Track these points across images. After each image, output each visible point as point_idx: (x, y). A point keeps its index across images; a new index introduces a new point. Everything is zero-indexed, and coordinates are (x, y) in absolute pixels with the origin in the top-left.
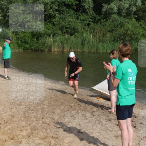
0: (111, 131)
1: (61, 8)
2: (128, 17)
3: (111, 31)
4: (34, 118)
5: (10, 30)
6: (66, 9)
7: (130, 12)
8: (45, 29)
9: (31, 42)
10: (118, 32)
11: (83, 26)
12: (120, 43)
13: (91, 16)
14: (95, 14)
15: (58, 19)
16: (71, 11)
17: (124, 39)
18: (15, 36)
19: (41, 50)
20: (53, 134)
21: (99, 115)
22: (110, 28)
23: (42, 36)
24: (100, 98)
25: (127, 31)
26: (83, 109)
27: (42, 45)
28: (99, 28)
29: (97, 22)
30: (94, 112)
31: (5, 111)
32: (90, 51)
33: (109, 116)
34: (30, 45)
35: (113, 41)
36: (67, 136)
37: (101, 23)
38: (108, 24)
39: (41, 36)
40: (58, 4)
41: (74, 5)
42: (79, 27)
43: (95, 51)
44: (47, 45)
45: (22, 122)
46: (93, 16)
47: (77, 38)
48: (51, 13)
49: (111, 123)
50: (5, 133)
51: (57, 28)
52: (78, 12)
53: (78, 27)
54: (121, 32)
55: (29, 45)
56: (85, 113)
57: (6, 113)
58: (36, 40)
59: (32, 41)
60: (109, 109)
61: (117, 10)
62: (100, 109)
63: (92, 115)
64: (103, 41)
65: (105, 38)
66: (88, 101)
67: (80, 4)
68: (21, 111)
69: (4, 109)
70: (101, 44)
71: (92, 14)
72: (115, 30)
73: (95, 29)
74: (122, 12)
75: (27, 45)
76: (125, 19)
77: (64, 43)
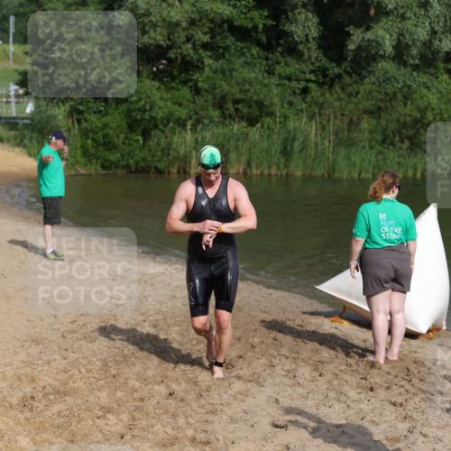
0: (373, 422)
1: (218, 38)
2: (427, 70)
3: (376, 112)
4: (136, 380)
5: (59, 107)
6: (234, 44)
7: (433, 55)
8: (169, 104)
9: (124, 143)
10: (394, 116)
11: (287, 95)
12: (401, 149)
13: (313, 64)
14: (324, 59)
15: (211, 74)
16: (250, 50)
17: (415, 135)
18: (76, 126)
19: (156, 168)
20: (196, 431)
21: (338, 373)
22: (370, 103)
23: (161, 127)
24: (340, 319)
25: (423, 111)
26: (287, 354)
27: (159, 153)
28: (338, 103)
29: (331, 85)
30: (323, 363)
31: (46, 358)
32: (307, 173)
33: (368, 377)
34: (122, 155)
35: (381, 145)
36: (238, 437)
37: (342, 88)
38: (365, 90)
39: (156, 126)
40: (210, 28)
41: (260, 30)
42: (276, 100)
43: (326, 175)
44: (175, 154)
45: (99, 394)
46: (318, 67)
47: (269, 134)
48: (189, 55)
49: (376, 397)
50: (47, 425)
51: (206, 101)
52: (273, 53)
53: (271, 99)
54: (405, 116)
55: (118, 155)
56: (293, 366)
57: (49, 363)
58: (140, 138)
59: (127, 142)
60: (367, 354)
61: (394, 47)
62: (342, 356)
63: (317, 374)
64: (350, 144)
65: (355, 135)
66: (304, 329)
67: (277, 25)
68: (94, 359)
69: (41, 353)
70: (342, 152)
71: (317, 58)
72: (387, 109)
73: (326, 106)
74: (408, 53)
75: (114, 154)
76: (418, 76)
77: (228, 149)
